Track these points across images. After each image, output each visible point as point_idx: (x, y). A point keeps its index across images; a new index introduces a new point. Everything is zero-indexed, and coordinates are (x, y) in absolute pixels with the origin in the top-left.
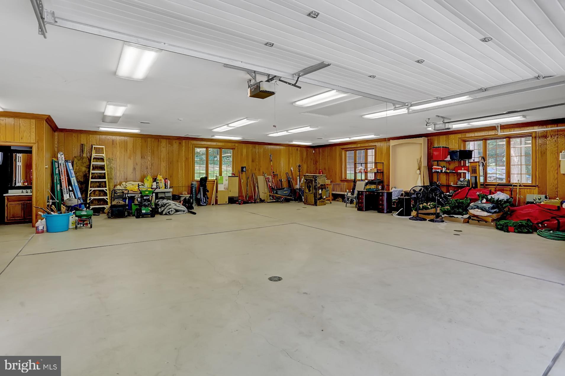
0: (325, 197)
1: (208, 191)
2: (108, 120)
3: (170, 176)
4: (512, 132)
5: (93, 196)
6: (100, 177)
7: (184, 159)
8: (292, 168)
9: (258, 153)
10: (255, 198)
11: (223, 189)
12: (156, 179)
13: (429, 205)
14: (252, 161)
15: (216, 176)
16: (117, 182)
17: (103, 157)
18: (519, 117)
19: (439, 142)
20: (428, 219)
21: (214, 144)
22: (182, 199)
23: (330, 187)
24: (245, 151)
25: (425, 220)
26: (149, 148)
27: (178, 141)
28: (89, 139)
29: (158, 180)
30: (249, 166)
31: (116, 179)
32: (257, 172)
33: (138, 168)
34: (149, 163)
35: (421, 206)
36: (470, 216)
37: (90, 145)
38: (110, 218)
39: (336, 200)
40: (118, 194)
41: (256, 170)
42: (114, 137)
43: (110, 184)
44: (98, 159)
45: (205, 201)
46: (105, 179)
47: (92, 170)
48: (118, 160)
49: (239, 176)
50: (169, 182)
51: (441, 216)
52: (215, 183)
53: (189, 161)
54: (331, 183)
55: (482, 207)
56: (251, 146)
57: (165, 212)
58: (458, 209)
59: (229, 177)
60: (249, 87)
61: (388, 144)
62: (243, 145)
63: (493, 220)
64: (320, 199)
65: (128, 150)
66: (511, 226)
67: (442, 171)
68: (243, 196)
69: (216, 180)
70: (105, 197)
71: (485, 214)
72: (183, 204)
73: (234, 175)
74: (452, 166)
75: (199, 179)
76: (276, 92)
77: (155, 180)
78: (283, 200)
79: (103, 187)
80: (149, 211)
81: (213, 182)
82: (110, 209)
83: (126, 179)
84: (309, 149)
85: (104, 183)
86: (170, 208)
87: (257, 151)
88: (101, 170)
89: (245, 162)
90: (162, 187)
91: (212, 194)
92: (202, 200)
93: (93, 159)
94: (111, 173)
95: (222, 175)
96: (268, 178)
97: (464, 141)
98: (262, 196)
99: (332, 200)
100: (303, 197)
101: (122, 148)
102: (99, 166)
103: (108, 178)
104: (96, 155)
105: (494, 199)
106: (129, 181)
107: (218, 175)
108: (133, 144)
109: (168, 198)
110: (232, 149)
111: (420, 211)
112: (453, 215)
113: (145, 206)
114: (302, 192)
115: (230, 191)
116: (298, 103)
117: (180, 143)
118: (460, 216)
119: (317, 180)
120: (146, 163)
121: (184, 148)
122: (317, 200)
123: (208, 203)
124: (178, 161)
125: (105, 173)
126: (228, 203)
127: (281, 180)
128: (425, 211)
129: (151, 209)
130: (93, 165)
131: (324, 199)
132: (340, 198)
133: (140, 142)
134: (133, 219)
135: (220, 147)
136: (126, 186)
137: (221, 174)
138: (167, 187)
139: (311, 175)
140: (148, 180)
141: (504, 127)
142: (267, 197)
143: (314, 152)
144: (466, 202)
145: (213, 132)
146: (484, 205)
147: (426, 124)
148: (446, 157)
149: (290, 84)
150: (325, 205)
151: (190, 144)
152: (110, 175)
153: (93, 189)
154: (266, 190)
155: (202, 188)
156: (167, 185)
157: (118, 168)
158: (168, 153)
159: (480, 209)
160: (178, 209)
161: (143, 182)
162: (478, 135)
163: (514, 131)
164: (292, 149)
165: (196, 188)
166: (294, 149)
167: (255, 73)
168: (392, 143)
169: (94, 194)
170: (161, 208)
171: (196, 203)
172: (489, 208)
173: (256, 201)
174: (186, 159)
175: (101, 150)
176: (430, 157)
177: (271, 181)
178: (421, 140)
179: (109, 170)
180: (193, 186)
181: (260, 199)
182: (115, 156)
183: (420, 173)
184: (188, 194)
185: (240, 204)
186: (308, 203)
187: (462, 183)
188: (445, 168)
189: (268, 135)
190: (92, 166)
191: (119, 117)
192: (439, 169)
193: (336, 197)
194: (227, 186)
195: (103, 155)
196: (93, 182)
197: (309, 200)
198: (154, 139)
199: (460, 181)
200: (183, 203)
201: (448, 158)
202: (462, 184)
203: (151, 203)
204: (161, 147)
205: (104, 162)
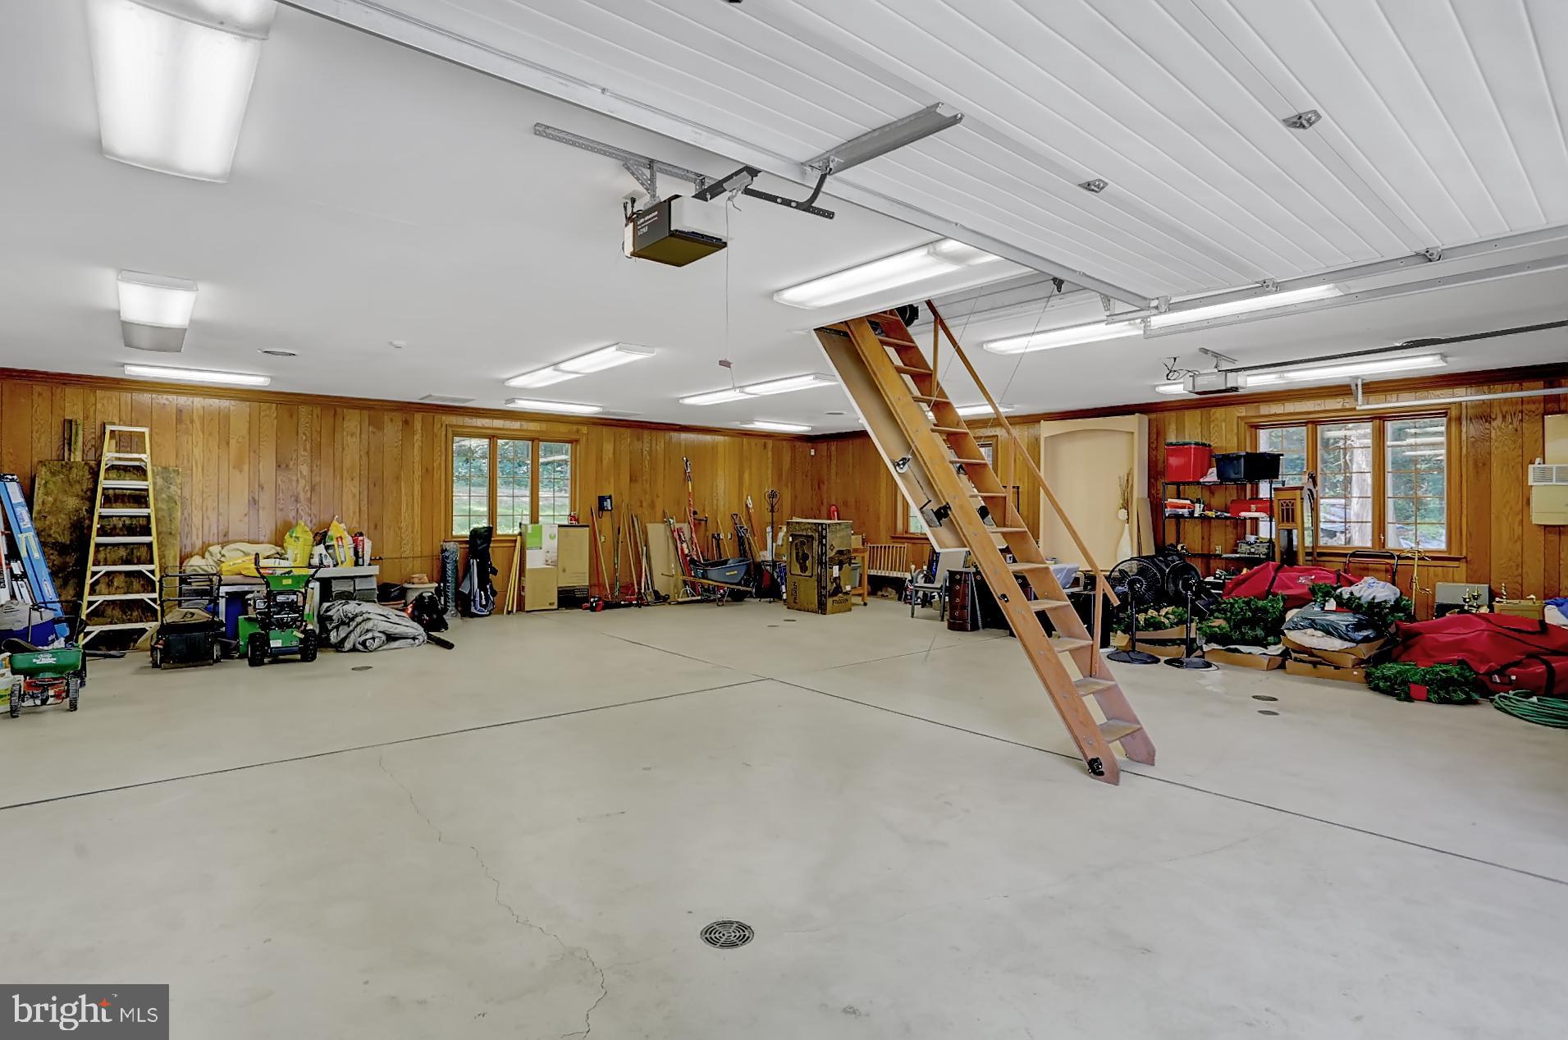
0: (848, 588)
1: (495, 572)
2: (143, 339)
3: (372, 526)
4: (1392, 402)
5: (103, 591)
6: (130, 531)
7: (418, 473)
8: (749, 501)
9: (650, 456)
10: (640, 589)
11: (540, 565)
12: (325, 535)
13: (1164, 616)
14: (631, 480)
15: (520, 524)
16: (193, 545)
17: (142, 464)
18: (1430, 359)
19: (1180, 429)
20: (1163, 659)
21: (516, 425)
22: (412, 596)
23: (863, 558)
24: (608, 448)
25: (1157, 661)
26: (304, 438)
27: (398, 417)
28: (95, 404)
29: (332, 539)
30: (621, 494)
31: (189, 534)
32: (646, 512)
33: (266, 499)
34: (302, 482)
35: (1141, 617)
36: (1287, 649)
37: (98, 423)
38: (159, 667)
39: (880, 593)
40: (194, 586)
41: (644, 504)
42: (182, 400)
43: (167, 552)
44: (126, 469)
45: (484, 603)
46: (149, 534)
47: (103, 506)
48: (197, 473)
49: (591, 524)
50: (368, 545)
51: (1201, 648)
52: (518, 545)
53: (435, 478)
54: (863, 544)
55: (1327, 625)
56: (627, 432)
57: (352, 644)
58: (1253, 629)
59: (560, 526)
60: (629, 219)
61: (1031, 431)
62: (605, 430)
63: (1359, 663)
64: (836, 595)
65: (233, 442)
66: (1414, 683)
67: (1192, 513)
68: (604, 586)
69: (519, 537)
70: (145, 596)
71: (1335, 644)
72: (413, 617)
73: (575, 522)
74: (1218, 500)
75: (468, 533)
76: (731, 239)
77: (321, 537)
78: (723, 596)
79: (139, 562)
80: (294, 643)
81: (512, 544)
82: (158, 637)
83: (225, 536)
84: (798, 444)
85: (144, 550)
86: (368, 631)
87: (646, 448)
88: (136, 505)
89: (609, 483)
90: (343, 559)
91: (506, 579)
92: (474, 601)
93: (107, 470)
94: (170, 515)
95: (538, 523)
96: (679, 530)
97: (1252, 427)
98: (661, 584)
99: (871, 594)
100: (783, 587)
101: (210, 434)
102: (129, 492)
103: (158, 534)
104: (118, 455)
105: (1359, 598)
106: (235, 542)
107: (526, 521)
108: (249, 422)
109: (365, 597)
110: (570, 442)
111: (1140, 635)
112: (1238, 647)
113: (283, 625)
114: (780, 571)
115: (564, 571)
116: (790, 295)
117: (406, 422)
118: (1257, 650)
119: (825, 537)
120: (294, 484)
121: (417, 437)
122: (827, 599)
123: (494, 607)
124: (398, 478)
125: (148, 517)
126: (555, 607)
127: (718, 535)
128: (1152, 634)
129: (302, 636)
130: (104, 489)
131: (847, 593)
132: (890, 589)
133: (275, 415)
134: (239, 671)
135: (534, 435)
136: (222, 559)
137: (534, 519)
138: (361, 560)
139: (809, 523)
140: (297, 538)
141: (1373, 388)
142: (676, 586)
143: (813, 453)
144: (1272, 606)
145: (509, 387)
146: (1332, 617)
147: (1168, 375)
148: (1204, 474)
149: (787, 202)
150: (850, 610)
151: (437, 426)
152: (168, 522)
153: (104, 569)
154: (674, 568)
155: (474, 563)
156: (360, 554)
157: (198, 501)
158: (368, 453)
159: (1319, 630)
160: (396, 631)
161: (282, 546)
162: (1296, 411)
163: (1397, 401)
164: (749, 443)
165: (456, 561)
166: (756, 444)
167: (651, 168)
168: (1047, 429)
169: (110, 584)
170: (337, 631)
171: (457, 608)
172: (1347, 626)
173: (642, 599)
174: (424, 470)
175: (135, 440)
176: (1155, 472)
177: (687, 539)
178: (1133, 422)
179: (164, 507)
180: (447, 558)
181: (656, 593)
182: (188, 461)
183: (1128, 519)
184: (431, 581)
185: (593, 609)
186: (797, 606)
187: (1253, 550)
188: (1202, 506)
189: (680, 401)
190: (103, 494)
191: (181, 332)
192: (1183, 507)
193: (878, 586)
194: (553, 555)
195: (143, 456)
196: (106, 545)
197: (801, 597)
198: (319, 409)
199: (1247, 543)
200: (413, 612)
201: (1212, 476)
202: (1253, 553)
203: (302, 615)
204: (345, 433)
205: (146, 480)
